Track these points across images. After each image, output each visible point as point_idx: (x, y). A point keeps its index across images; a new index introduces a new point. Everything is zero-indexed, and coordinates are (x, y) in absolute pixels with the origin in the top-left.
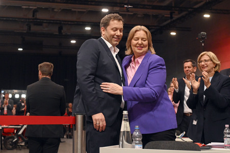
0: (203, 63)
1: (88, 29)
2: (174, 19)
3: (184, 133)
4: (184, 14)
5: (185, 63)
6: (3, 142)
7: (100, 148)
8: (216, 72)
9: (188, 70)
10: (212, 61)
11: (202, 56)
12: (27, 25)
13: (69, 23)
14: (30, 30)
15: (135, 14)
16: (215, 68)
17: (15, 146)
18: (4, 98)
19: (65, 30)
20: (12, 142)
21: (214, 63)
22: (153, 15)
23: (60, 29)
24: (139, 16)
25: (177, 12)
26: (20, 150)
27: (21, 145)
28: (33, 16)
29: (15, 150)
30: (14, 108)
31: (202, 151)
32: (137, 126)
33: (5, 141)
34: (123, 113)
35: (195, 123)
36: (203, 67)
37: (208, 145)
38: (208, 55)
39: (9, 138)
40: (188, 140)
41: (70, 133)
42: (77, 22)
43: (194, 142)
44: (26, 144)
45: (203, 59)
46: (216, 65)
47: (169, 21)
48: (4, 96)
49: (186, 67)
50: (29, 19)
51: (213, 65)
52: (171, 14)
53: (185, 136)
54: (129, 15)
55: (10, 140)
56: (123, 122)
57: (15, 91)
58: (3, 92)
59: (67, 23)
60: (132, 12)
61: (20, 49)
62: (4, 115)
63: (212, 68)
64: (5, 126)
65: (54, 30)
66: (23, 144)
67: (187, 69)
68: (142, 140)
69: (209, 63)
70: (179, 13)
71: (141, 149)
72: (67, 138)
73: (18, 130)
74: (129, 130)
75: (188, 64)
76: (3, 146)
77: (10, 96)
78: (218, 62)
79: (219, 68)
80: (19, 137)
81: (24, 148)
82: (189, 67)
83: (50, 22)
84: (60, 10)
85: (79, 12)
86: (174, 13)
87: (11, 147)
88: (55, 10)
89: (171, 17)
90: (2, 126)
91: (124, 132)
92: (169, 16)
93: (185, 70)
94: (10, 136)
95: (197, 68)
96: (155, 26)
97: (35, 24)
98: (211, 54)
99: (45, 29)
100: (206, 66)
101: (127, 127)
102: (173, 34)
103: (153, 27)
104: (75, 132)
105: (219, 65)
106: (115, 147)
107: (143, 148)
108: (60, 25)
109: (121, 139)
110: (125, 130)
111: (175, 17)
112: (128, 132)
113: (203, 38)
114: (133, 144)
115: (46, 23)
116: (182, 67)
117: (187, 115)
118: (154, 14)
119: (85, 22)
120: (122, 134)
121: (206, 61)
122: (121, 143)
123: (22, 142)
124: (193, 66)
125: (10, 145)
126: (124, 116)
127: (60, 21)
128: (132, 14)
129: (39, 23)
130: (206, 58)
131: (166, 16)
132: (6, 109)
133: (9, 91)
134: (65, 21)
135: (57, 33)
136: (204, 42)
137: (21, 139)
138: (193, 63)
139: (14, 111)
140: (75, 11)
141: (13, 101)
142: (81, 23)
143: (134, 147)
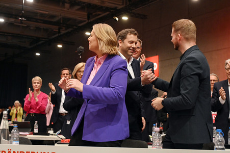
2: (61, 33)
4: (70, 30)
15: (27, 26)
22: (43, 28)
25: (64, 28)
35: (68, 123)
47: (57, 35)
52: (59, 29)
60: (25, 24)
70: (66, 29)
82: (67, 74)
86: (62, 28)
89: (59, 32)
92: (57, 31)
96: (45, 38)
101: (6, 126)
102: (60, 46)
107: (20, 144)
110: (4, 128)
111: (63, 32)
117: (62, 115)
118: (45, 28)
131: (54, 30)
136: (81, 55)
143: (11, 143)
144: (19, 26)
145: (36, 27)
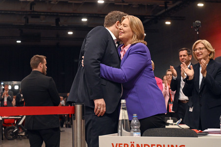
0: (198, 51)
1: (84, 20)
2: (169, 8)
3: (181, 119)
4: (177, 3)
5: (181, 52)
6: (3, 133)
7: (99, 136)
8: (211, 60)
9: (183, 59)
10: (207, 48)
11: (196, 44)
12: (25, 18)
13: (66, 15)
14: (28, 22)
15: (130, 5)
16: (209, 55)
17: (16, 136)
18: (4, 89)
19: (62, 22)
20: (12, 132)
21: (208, 51)
22: (147, 5)
23: (57, 21)
24: (134, 6)
25: (171, 2)
26: (21, 140)
27: (21, 136)
28: (31, 9)
29: (16, 141)
30: (14, 100)
31: (199, 137)
32: (135, 115)
33: (6, 131)
34: (122, 102)
35: (191, 110)
36: (198, 55)
37: (204, 131)
38: (202, 43)
39: (9, 129)
40: (185, 126)
41: (69, 123)
42: (74, 13)
43: (191, 128)
44: (26, 134)
45: (198, 47)
46: (211, 53)
47: (164, 11)
48: (3, 87)
49: (181, 56)
50: (26, 12)
51: (207, 53)
52: (166, 4)
53: (182, 123)
54: (124, 5)
55: (11, 130)
56: (121, 111)
57: (15, 82)
58: (2, 84)
59: (63, 15)
60: (127, 3)
61: (19, 42)
62: (4, 106)
63: (207, 56)
64: (5, 117)
65: (52, 21)
66: (23, 134)
67: (183, 57)
68: (140, 128)
69: (204, 50)
70: (173, 3)
71: (140, 136)
72: (67, 127)
73: (18, 120)
74: (127, 118)
75: (183, 52)
76: (4, 137)
77: (10, 87)
78: (213, 50)
79: (213, 56)
80: (19, 127)
81: (25, 138)
82: (184, 56)
83: (48, 15)
84: (56, 3)
85: (75, 3)
86: (168, 2)
87: (11, 137)
88: (52, 3)
89: (166, 7)
90: (3, 117)
91: (123, 120)
92: (164, 6)
93: (180, 58)
94: (10, 126)
95: (192, 56)
97: (32, 17)
98: (206, 42)
99: (42, 21)
100: (200, 53)
101: (125, 116)
103: (149, 17)
104: (74, 121)
105: (213, 53)
106: (115, 135)
107: (141, 136)
108: (57, 17)
109: (120, 127)
110: (124, 118)
111: (170, 6)
112: (126, 120)
113: (197, 27)
114: (132, 132)
115: (43, 15)
116: (178, 56)
117: (184, 102)
118: (149, 4)
119: (82, 14)
120: (120, 122)
121: (200, 49)
122: (120, 131)
123: (22, 132)
124: (189, 55)
125: (11, 135)
126: (122, 105)
127: (57, 13)
128: (127, 4)
129: (37, 15)
130: (200, 46)
131: (160, 6)
132: (6, 100)
133: (9, 83)
134: (62, 13)
135: (55, 25)
136: (198, 31)
137: (21, 130)
138: (188, 51)
139: (14, 102)
140: (72, 3)
141: (12, 92)
142: (78, 15)
143: (132, 135)
144: (121, 5)
145: (139, 5)
